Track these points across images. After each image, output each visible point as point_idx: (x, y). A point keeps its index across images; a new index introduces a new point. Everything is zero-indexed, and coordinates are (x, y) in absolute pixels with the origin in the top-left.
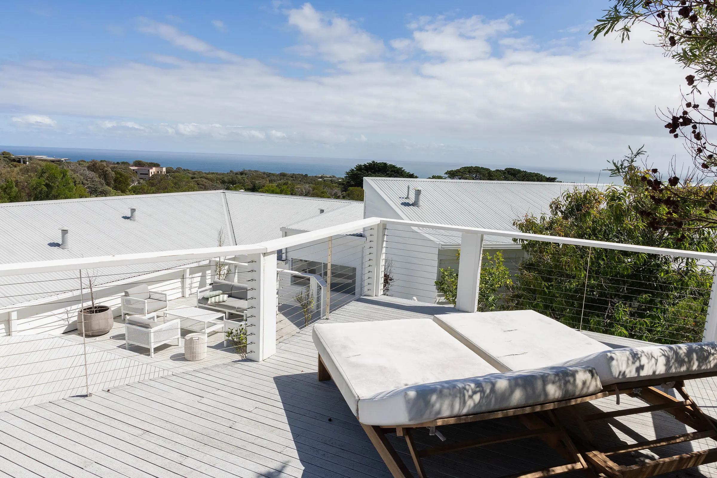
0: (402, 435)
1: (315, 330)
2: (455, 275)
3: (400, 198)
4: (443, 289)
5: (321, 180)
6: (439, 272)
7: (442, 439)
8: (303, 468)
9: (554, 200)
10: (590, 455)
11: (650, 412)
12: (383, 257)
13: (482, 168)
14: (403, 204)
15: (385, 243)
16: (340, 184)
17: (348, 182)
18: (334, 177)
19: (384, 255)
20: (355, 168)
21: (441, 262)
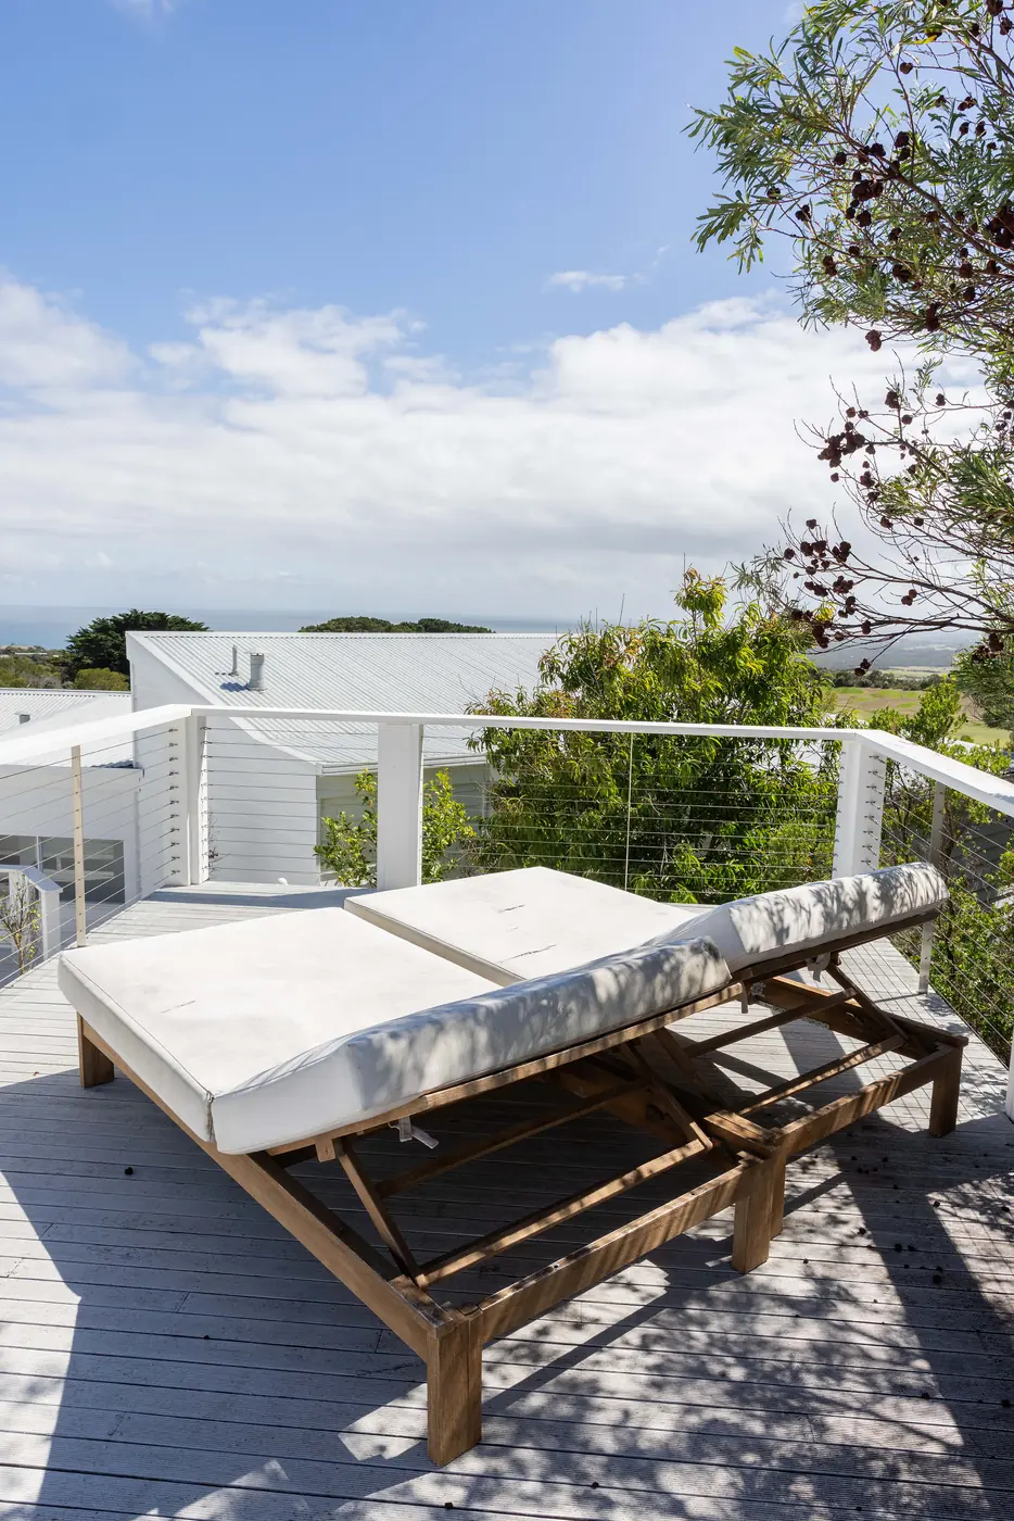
0: (334, 1157)
1: (67, 963)
2: (356, 828)
3: (217, 674)
4: (332, 862)
5: (6, 656)
6: (321, 825)
7: (431, 1144)
8: (78, 1299)
9: (545, 653)
10: (714, 1119)
11: (777, 1029)
12: (204, 792)
13: (373, 620)
14: (225, 686)
15: (205, 761)
16: (56, 663)
17: (76, 660)
18: (39, 648)
19: (206, 788)
20: (91, 627)
21: (322, 804)
